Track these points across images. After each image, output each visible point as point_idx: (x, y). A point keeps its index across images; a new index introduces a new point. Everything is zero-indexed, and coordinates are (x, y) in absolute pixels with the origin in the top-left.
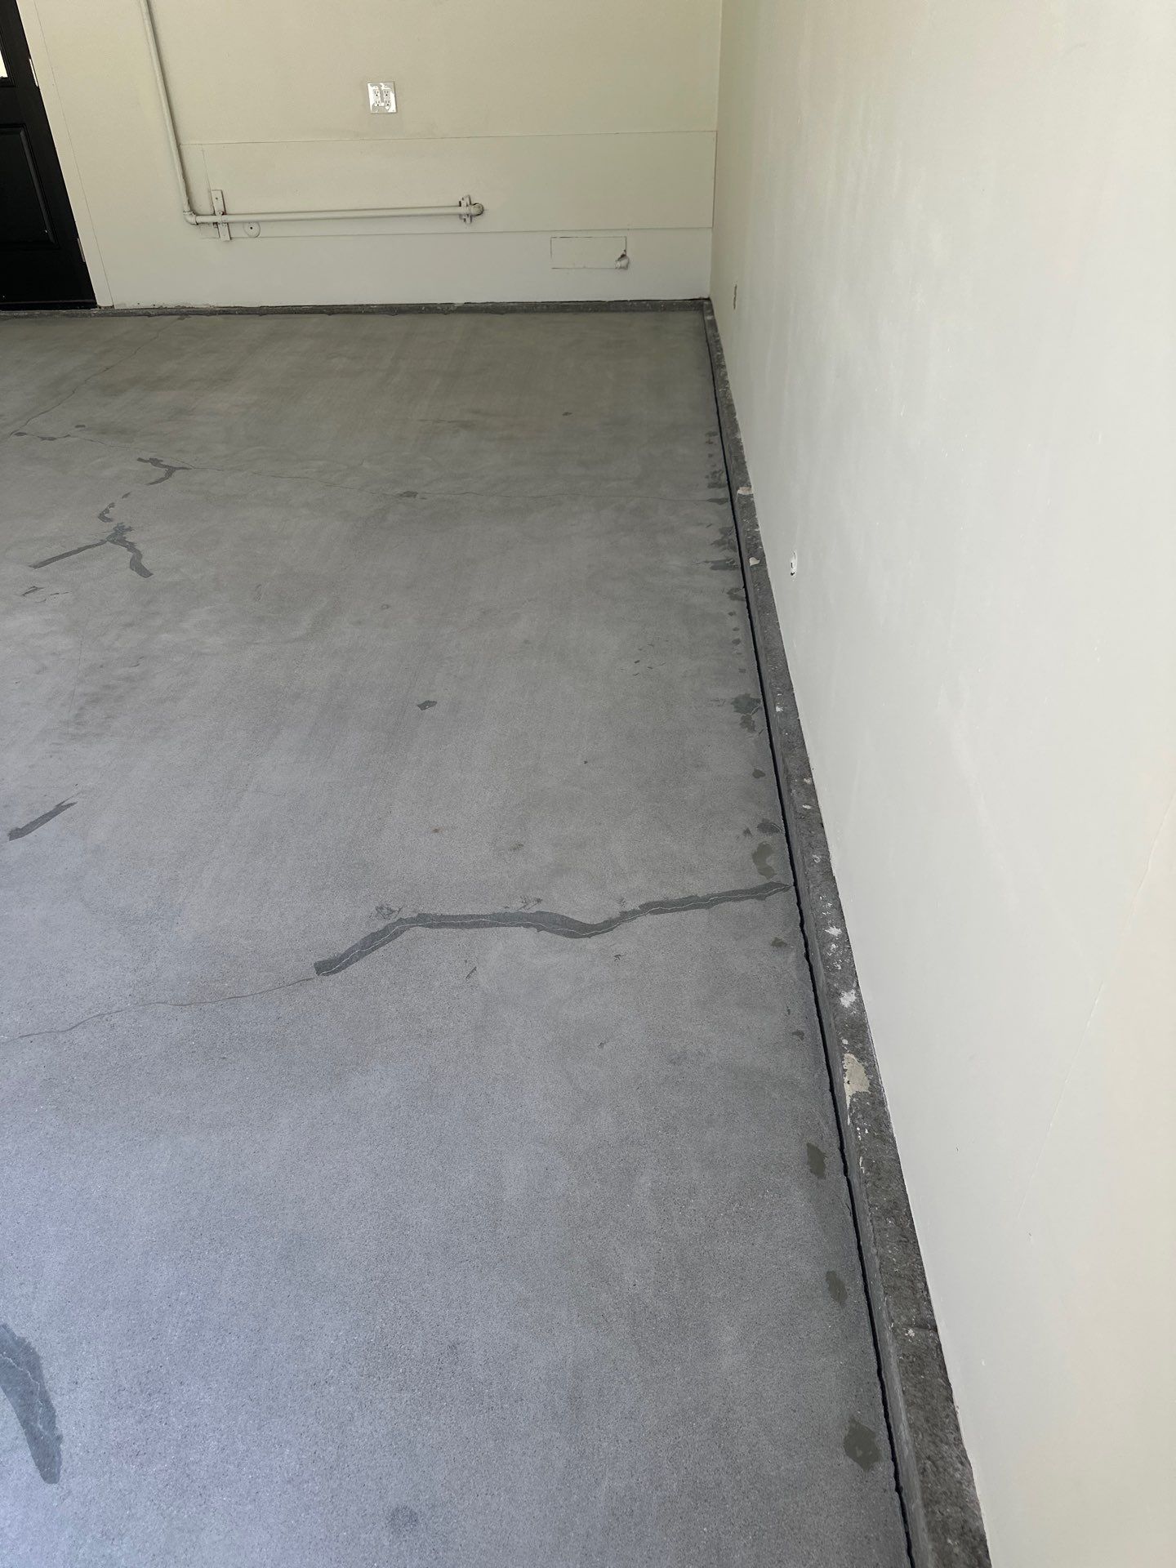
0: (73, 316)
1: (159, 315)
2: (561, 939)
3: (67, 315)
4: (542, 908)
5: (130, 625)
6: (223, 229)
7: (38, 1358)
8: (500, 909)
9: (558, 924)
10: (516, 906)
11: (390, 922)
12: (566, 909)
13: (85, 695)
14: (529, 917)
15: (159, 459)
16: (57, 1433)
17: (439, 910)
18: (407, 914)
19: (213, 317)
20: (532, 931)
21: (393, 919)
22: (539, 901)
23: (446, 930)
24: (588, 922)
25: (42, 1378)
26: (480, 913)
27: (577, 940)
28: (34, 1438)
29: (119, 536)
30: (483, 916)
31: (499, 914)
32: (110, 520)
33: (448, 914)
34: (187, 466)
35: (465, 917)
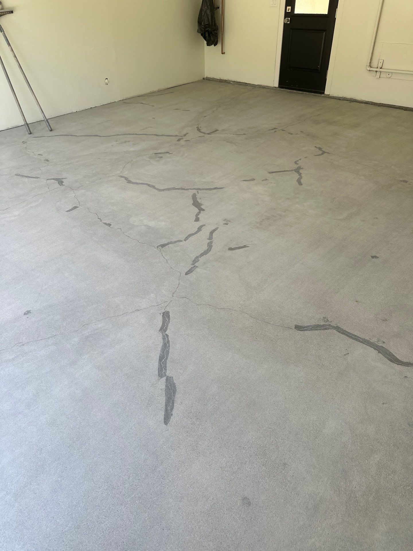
0: (315, 96)
1: (343, 100)
2: (386, 359)
3: (313, 95)
4: (384, 345)
5: (289, 199)
6: (378, 74)
7: (176, 390)
8: (367, 338)
9: (387, 354)
10: (374, 340)
11: (326, 324)
12: (393, 350)
13: (266, 216)
14: (377, 346)
15: (322, 148)
16: (172, 413)
17: (345, 328)
18: (333, 324)
19: (361, 104)
20: (376, 352)
21: (327, 323)
22: (384, 342)
23: (344, 336)
24: (400, 359)
25: (175, 397)
26: (360, 336)
27: (392, 363)
28: (166, 410)
29: (297, 170)
30: (360, 338)
31: (366, 340)
32: (298, 164)
33: (347, 331)
34: (329, 152)
35: (353, 335)
